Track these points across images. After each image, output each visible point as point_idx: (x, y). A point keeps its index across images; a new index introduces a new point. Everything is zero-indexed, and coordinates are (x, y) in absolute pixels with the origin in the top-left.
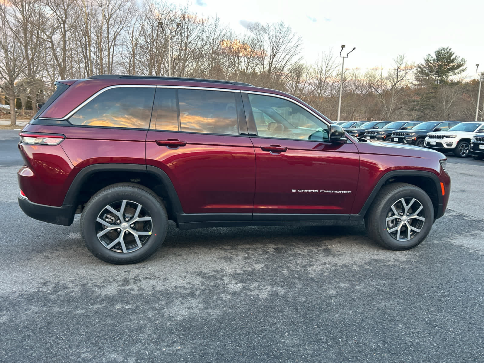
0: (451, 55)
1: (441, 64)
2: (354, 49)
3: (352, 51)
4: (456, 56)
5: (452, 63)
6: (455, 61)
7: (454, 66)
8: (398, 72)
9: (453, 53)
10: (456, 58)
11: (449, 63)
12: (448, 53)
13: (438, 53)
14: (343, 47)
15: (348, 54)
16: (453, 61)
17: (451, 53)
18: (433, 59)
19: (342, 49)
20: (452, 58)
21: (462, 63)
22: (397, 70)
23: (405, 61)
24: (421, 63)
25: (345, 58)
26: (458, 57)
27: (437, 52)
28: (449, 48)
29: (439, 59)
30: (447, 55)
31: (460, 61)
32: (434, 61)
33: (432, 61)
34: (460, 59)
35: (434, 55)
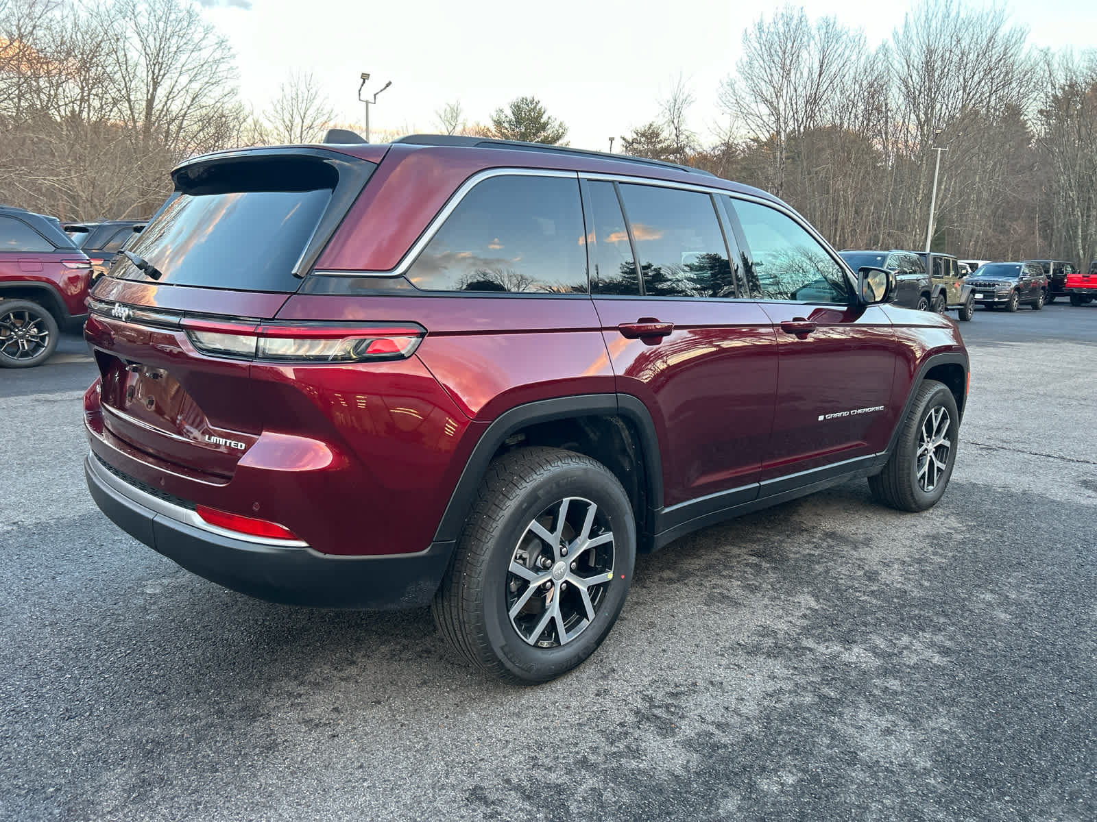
0: (540, 116)
1: (523, 130)
2: (387, 86)
3: (385, 88)
4: (549, 118)
5: (544, 131)
6: (549, 126)
7: (548, 137)
9: (543, 110)
10: (550, 121)
11: (538, 131)
12: (534, 110)
13: (517, 109)
14: (365, 77)
15: (375, 95)
16: (544, 127)
17: (540, 110)
18: (508, 119)
19: (364, 82)
20: (542, 121)
21: (560, 131)
23: (460, 119)
24: (487, 126)
25: (370, 105)
26: (552, 118)
27: (514, 106)
28: (536, 100)
29: (519, 121)
30: (532, 114)
31: (557, 127)
32: (510, 124)
33: (506, 125)
34: (556, 124)
35: (509, 112)
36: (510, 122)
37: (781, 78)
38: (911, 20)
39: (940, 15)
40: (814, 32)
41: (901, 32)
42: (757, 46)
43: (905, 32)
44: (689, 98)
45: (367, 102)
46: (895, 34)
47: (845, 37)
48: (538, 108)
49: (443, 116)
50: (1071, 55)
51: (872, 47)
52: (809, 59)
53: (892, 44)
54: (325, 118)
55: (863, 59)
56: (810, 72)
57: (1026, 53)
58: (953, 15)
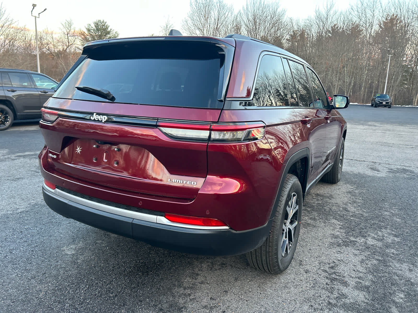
0: (107, 28)
1: (100, 34)
2: (45, 10)
3: (44, 11)
4: (111, 29)
6: (111, 33)
8: (68, 37)
9: (108, 26)
11: (106, 34)
12: (104, 25)
13: (97, 24)
14: (34, 6)
15: (39, 14)
16: (109, 33)
17: (107, 26)
19: (34, 8)
20: (108, 30)
21: (116, 35)
22: (67, 35)
23: (72, 27)
24: (84, 31)
25: (37, 18)
27: (95, 23)
28: (105, 21)
29: (98, 30)
30: (104, 27)
31: (114, 33)
32: (94, 31)
33: (92, 31)
34: (114, 32)
35: (93, 26)
36: (94, 30)
37: (204, 21)
38: (249, 4)
39: (258, 3)
40: (215, 4)
41: (245, 8)
42: (196, 8)
43: (247, 7)
44: (172, 26)
45: (35, 17)
46: (243, 8)
47: (226, 7)
48: (106, 25)
49: (64, 25)
50: (299, 20)
51: (236, 12)
52: (214, 14)
53: (242, 12)
54: (9, 23)
55: (233, 16)
56: (215, 19)
57: (285, 19)
58: (262, 3)
